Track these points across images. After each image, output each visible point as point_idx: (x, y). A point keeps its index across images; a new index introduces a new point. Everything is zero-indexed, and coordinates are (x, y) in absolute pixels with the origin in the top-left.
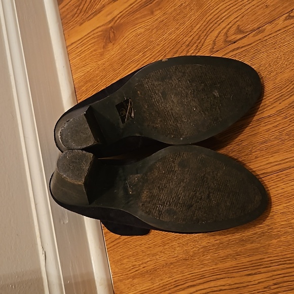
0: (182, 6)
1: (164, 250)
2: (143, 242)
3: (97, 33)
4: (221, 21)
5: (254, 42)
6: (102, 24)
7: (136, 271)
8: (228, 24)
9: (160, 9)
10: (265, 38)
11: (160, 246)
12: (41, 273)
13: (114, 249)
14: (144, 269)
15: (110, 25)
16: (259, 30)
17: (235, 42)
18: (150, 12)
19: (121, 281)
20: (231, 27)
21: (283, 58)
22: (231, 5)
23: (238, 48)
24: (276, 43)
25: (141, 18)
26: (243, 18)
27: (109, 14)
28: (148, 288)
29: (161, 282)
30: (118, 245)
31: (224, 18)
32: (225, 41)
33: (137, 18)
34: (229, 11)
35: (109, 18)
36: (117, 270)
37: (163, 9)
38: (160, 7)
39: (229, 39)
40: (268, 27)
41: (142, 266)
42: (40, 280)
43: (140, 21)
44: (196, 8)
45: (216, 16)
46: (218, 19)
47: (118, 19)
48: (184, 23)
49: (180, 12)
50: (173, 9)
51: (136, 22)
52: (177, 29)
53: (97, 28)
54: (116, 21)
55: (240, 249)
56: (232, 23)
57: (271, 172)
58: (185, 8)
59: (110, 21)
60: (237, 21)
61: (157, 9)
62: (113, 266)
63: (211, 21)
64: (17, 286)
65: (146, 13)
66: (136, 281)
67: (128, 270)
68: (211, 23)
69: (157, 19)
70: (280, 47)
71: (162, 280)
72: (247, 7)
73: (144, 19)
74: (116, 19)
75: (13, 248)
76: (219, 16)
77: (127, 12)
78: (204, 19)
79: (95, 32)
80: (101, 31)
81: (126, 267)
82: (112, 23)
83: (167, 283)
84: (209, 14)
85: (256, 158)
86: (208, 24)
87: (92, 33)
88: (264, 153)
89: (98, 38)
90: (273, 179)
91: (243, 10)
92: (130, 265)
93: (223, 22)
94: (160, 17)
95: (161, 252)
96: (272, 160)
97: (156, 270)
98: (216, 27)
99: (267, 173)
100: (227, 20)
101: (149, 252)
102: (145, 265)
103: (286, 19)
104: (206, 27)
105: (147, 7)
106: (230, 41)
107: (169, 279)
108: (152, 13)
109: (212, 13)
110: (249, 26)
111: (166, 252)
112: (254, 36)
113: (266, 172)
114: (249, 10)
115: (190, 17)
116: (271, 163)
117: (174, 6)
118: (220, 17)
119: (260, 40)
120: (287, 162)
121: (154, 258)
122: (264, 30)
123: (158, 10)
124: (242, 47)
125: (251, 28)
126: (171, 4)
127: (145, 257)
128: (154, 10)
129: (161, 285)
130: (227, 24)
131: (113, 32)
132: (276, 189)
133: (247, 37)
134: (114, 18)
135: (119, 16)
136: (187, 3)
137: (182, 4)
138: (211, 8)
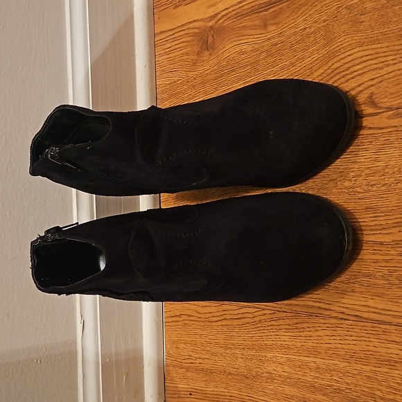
0: (305, 32)
1: (224, 354)
2: (204, 332)
3: (193, 28)
4: (352, 76)
5: (387, 128)
6: (200, 17)
7: (191, 363)
8: (360, 86)
9: (276, 24)
11: (221, 347)
12: (76, 345)
13: (172, 326)
14: (199, 365)
15: (210, 24)
16: (398, 111)
17: (362, 117)
18: (262, 24)
19: (174, 366)
20: (362, 91)
22: (369, 57)
23: (364, 128)
25: (252, 27)
26: (380, 85)
27: (211, 6)
28: (201, 388)
29: (215, 389)
30: (177, 323)
31: (356, 73)
33: (244, 27)
34: (364, 65)
35: (211, 12)
36: (171, 352)
37: (280, 25)
38: (276, 21)
39: (356, 109)
41: (199, 361)
42: (73, 354)
43: (249, 32)
44: (323, 42)
45: (347, 66)
46: (348, 72)
47: (221, 19)
48: (303, 59)
49: (300, 40)
50: (293, 30)
51: (244, 32)
52: (293, 64)
53: (195, 21)
54: (219, 20)
55: (309, 395)
56: (365, 86)
57: (366, 319)
58: (308, 36)
59: (211, 17)
60: (372, 85)
61: (272, 22)
62: (169, 346)
63: (336, 72)
64: (43, 360)
65: (257, 22)
66: (189, 374)
67: (184, 357)
68: (338, 74)
69: (269, 39)
71: (217, 387)
72: (390, 69)
73: (253, 32)
74: (219, 16)
75: (44, 315)
76: (350, 68)
77: (234, 13)
78: (330, 64)
79: (191, 26)
80: (199, 28)
81: (182, 353)
82: (214, 22)
83: (222, 394)
84: (337, 59)
85: (353, 291)
86: (334, 74)
87: (187, 27)
88: (364, 290)
89: (192, 36)
90: (366, 328)
91: (383, 72)
92: (186, 354)
93: (353, 78)
94: (274, 37)
95: (221, 355)
96: (371, 303)
97: (212, 373)
98: (343, 83)
99: (361, 317)
100: (359, 77)
101: (208, 349)
102: (201, 361)
104: (329, 77)
105: (261, 14)
106: (356, 112)
107: (225, 391)
108: (265, 26)
109: (342, 59)
110: (385, 100)
111: (226, 357)
112: (389, 118)
113: (360, 315)
114: (392, 75)
115: (312, 54)
117: (295, 27)
118: (351, 70)
119: (395, 127)
120: (389, 315)
121: (213, 357)
123: (273, 24)
124: (370, 128)
125: (388, 105)
126: (291, 22)
127: (204, 352)
128: (269, 22)
129: (215, 393)
130: (357, 84)
131: (213, 36)
132: (368, 344)
133: (380, 116)
134: (217, 15)
135: (223, 13)
136: (313, 29)
137: (306, 28)
138: (342, 51)
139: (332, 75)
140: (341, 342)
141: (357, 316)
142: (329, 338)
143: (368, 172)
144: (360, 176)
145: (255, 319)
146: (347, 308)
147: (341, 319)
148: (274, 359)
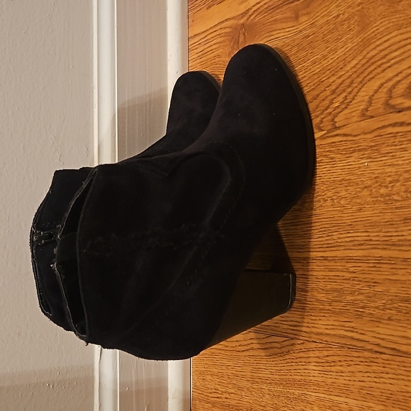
0: (339, 19)
1: (251, 389)
2: (231, 363)
3: (225, 28)
4: (389, 64)
6: (232, 15)
7: (218, 398)
8: (397, 75)
9: (308, 14)
11: (248, 381)
12: (93, 370)
15: (242, 21)
17: (400, 112)
18: (293, 15)
19: (200, 401)
20: (400, 81)
23: (402, 124)
25: (281, 21)
27: (243, 2)
31: (393, 61)
32: (387, 104)
33: (276, 20)
34: (402, 50)
35: (242, 9)
36: (198, 384)
37: (312, 15)
38: (308, 10)
39: (392, 102)
41: (225, 395)
42: (90, 379)
43: (280, 26)
44: (357, 28)
45: (383, 53)
46: (384, 61)
47: (252, 14)
48: (335, 50)
49: (333, 29)
50: (326, 19)
51: (274, 27)
52: (325, 57)
53: (227, 20)
54: (250, 16)
56: (403, 75)
58: (342, 23)
59: (243, 13)
61: (304, 12)
62: (196, 377)
63: (372, 61)
64: (56, 385)
65: (289, 14)
67: (210, 391)
68: (373, 64)
69: (301, 31)
73: (284, 25)
74: (251, 12)
76: (386, 55)
77: (266, 6)
78: (365, 53)
79: (223, 25)
80: (231, 27)
81: (208, 386)
82: (245, 18)
84: (372, 46)
85: (389, 319)
86: (369, 64)
87: (219, 27)
88: (403, 318)
89: (224, 36)
90: (406, 364)
92: (213, 387)
93: (390, 67)
94: (305, 29)
95: (248, 389)
98: (379, 74)
99: (399, 351)
100: (397, 66)
101: (235, 382)
102: (228, 396)
104: (364, 68)
105: (292, 5)
106: (393, 107)
108: (297, 17)
109: (378, 46)
111: (253, 393)
113: (398, 348)
115: (346, 43)
117: (328, 15)
118: (388, 57)
121: (239, 392)
123: (305, 15)
124: (409, 124)
126: (324, 9)
127: (230, 386)
128: (300, 13)
130: (395, 73)
131: (244, 34)
132: (407, 383)
134: (248, 10)
135: (255, 8)
136: (346, 15)
137: (338, 15)
138: (379, 36)
139: (367, 65)
140: (376, 380)
141: (394, 349)
142: (362, 374)
143: (406, 175)
144: (398, 181)
145: (283, 349)
146: (383, 339)
147: (376, 352)
148: (303, 398)
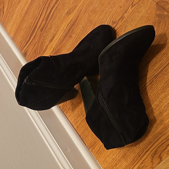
5: (122, 24)
7: (116, 160)
10: (127, 20)
13: (99, 156)
14: (119, 157)
15: (53, 52)
16: (122, 18)
21: (138, 23)
22: (105, 15)
24: (132, 19)
25: (67, 42)
26: (113, 17)
27: (51, 48)
28: (126, 166)
29: (131, 159)
30: (100, 153)
33: (65, 43)
34: (105, 18)
35: (52, 50)
36: (105, 166)
38: (73, 32)
40: (126, 15)
41: (118, 156)
43: (67, 43)
44: (90, 24)
47: (56, 48)
49: (83, 30)
50: (80, 30)
51: (65, 45)
55: (161, 118)
56: (109, 21)
57: (158, 74)
58: (85, 27)
60: (111, 19)
62: (103, 165)
65: (68, 38)
66: (117, 166)
70: (135, 20)
71: (131, 157)
72: (112, 12)
73: (68, 42)
74: (55, 48)
77: (59, 43)
81: (110, 162)
82: (54, 51)
83: (134, 157)
84: (97, 24)
90: (160, 76)
91: (111, 14)
92: (111, 160)
94: (75, 37)
96: (155, 68)
97: (125, 154)
103: (132, 8)
105: (68, 35)
107: (134, 155)
108: (71, 37)
110: (117, 19)
112: (121, 21)
113: (155, 75)
114: (114, 12)
116: (156, 70)
117: (80, 28)
118: (102, 22)
119: (124, 22)
120: (163, 65)
122: (124, 17)
123: (73, 34)
124: (118, 29)
125: (118, 19)
126: (78, 29)
128: (71, 35)
129: (132, 160)
133: (118, 23)
135: (56, 46)
136: (85, 25)
137: (83, 26)
138: (97, 21)
